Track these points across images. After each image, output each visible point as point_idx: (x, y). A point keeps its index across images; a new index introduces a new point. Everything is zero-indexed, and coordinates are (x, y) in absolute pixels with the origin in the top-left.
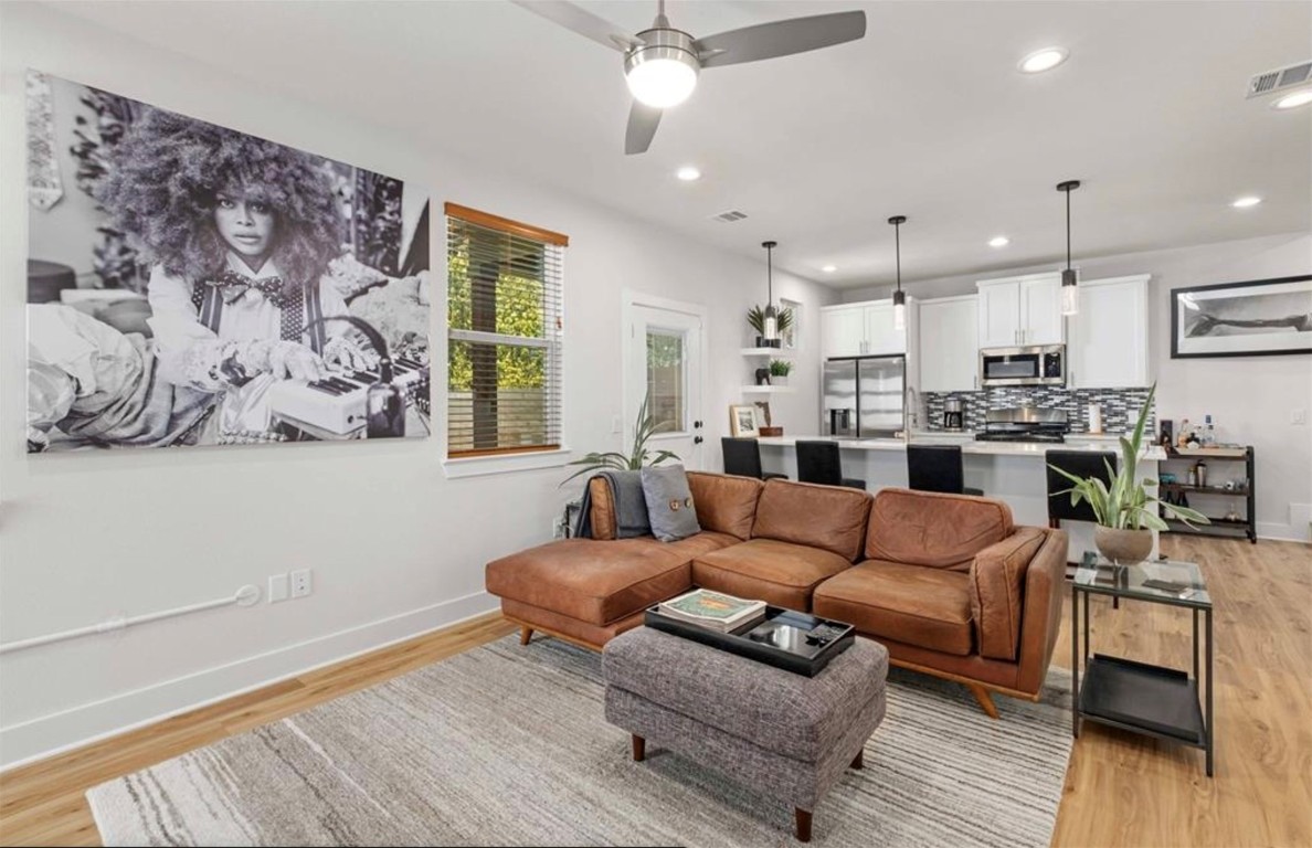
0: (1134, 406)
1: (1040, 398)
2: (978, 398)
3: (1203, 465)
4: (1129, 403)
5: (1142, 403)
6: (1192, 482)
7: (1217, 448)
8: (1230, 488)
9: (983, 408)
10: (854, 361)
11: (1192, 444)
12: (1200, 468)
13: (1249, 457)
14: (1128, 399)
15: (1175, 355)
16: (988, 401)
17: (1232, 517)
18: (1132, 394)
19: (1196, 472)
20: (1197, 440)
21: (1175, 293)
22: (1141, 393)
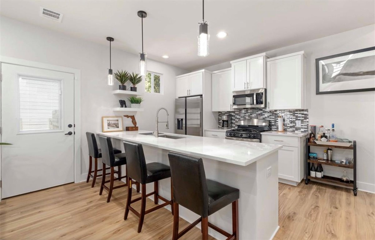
0: (299, 118)
1: (259, 114)
2: (236, 114)
3: (331, 150)
4: (297, 117)
5: (302, 117)
6: (325, 158)
7: (336, 141)
8: (343, 163)
9: (238, 119)
10: (185, 98)
11: (324, 139)
12: (329, 151)
13: (354, 147)
14: (296, 115)
15: (318, 93)
16: (240, 116)
17: (345, 179)
18: (298, 112)
19: (327, 153)
20: (326, 137)
21: (317, 60)
22: (302, 112)
